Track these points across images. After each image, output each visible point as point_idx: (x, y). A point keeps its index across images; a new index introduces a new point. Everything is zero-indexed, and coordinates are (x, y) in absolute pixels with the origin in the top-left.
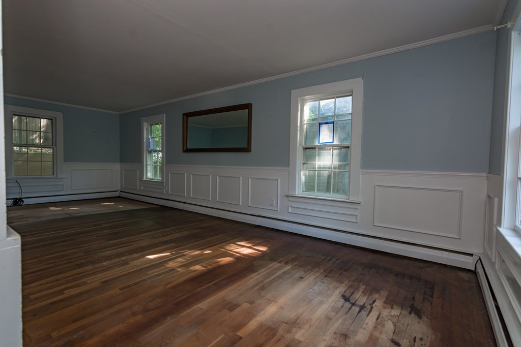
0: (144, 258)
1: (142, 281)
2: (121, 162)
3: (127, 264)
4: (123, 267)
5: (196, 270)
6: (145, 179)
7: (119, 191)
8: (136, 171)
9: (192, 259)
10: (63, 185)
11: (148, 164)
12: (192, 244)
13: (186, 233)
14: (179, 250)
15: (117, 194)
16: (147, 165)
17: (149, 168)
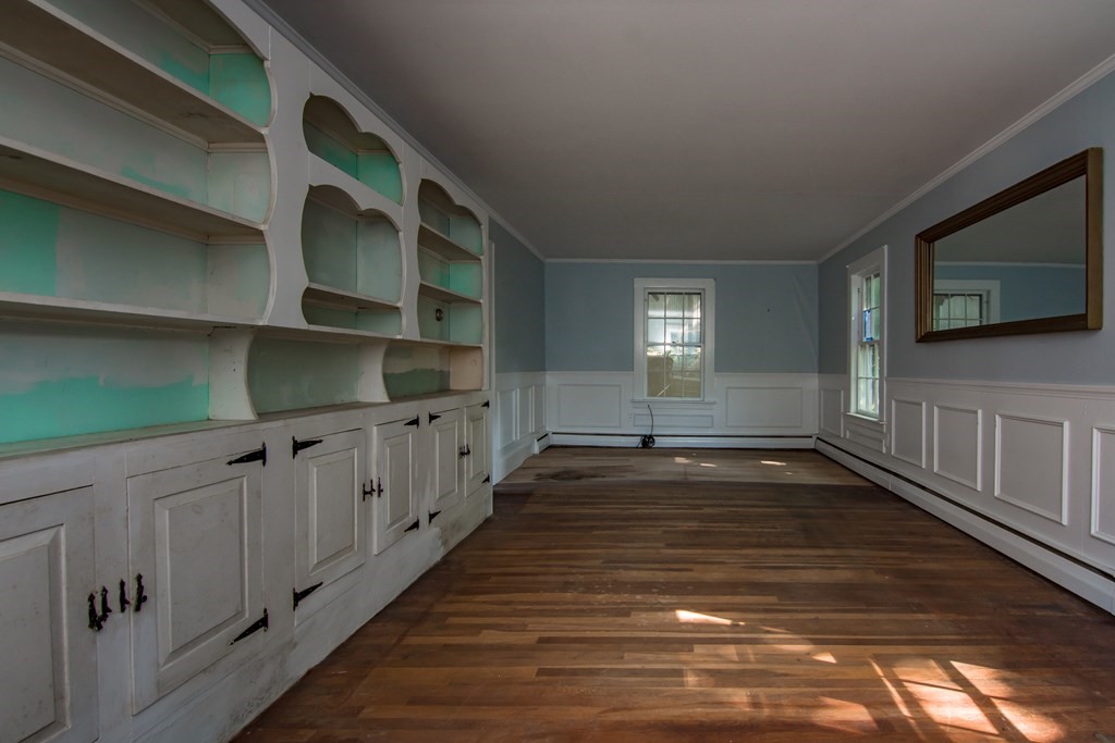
0: (668, 616)
1: (591, 672)
2: (820, 372)
3: (627, 614)
4: (610, 619)
5: (732, 704)
6: (852, 412)
7: (814, 438)
8: (840, 392)
9: (758, 662)
10: (712, 416)
11: (860, 375)
12: (812, 616)
13: (843, 575)
14: (763, 622)
15: (809, 444)
16: (858, 378)
17: (862, 386)
